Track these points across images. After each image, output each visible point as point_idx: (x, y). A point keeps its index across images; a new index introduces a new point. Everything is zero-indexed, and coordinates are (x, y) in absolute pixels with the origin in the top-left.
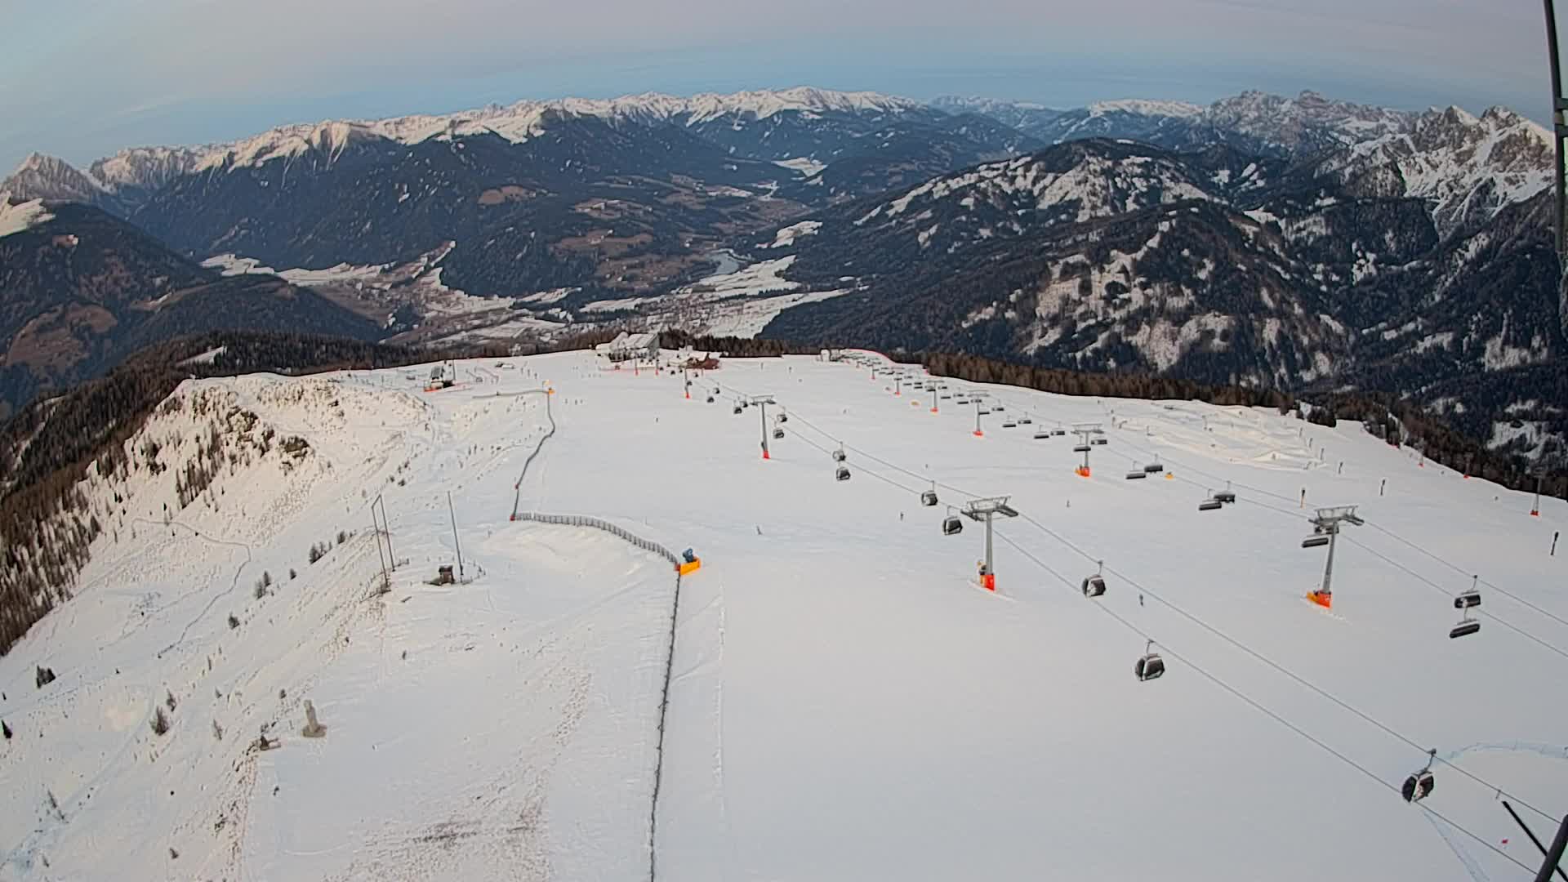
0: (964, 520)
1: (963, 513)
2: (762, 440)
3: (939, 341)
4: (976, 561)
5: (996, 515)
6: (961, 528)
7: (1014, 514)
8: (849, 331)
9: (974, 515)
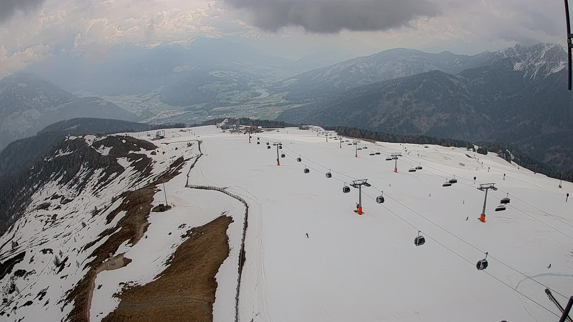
0: (351, 187)
1: (350, 185)
2: (277, 158)
3: (342, 122)
4: (355, 203)
5: (362, 186)
6: (350, 190)
7: (369, 185)
8: (309, 118)
9: (354, 186)
